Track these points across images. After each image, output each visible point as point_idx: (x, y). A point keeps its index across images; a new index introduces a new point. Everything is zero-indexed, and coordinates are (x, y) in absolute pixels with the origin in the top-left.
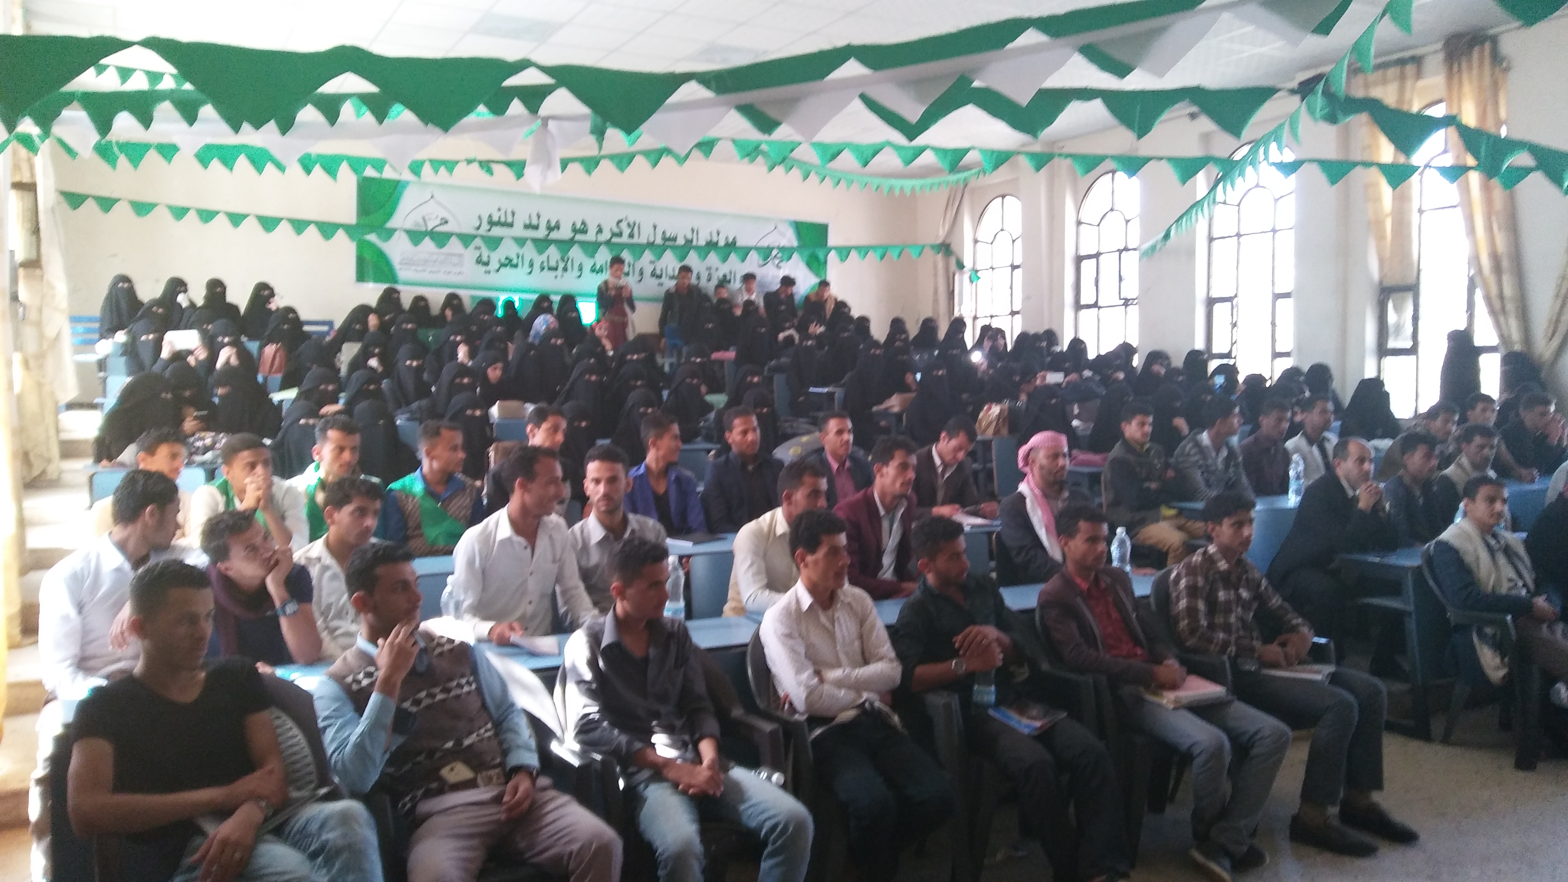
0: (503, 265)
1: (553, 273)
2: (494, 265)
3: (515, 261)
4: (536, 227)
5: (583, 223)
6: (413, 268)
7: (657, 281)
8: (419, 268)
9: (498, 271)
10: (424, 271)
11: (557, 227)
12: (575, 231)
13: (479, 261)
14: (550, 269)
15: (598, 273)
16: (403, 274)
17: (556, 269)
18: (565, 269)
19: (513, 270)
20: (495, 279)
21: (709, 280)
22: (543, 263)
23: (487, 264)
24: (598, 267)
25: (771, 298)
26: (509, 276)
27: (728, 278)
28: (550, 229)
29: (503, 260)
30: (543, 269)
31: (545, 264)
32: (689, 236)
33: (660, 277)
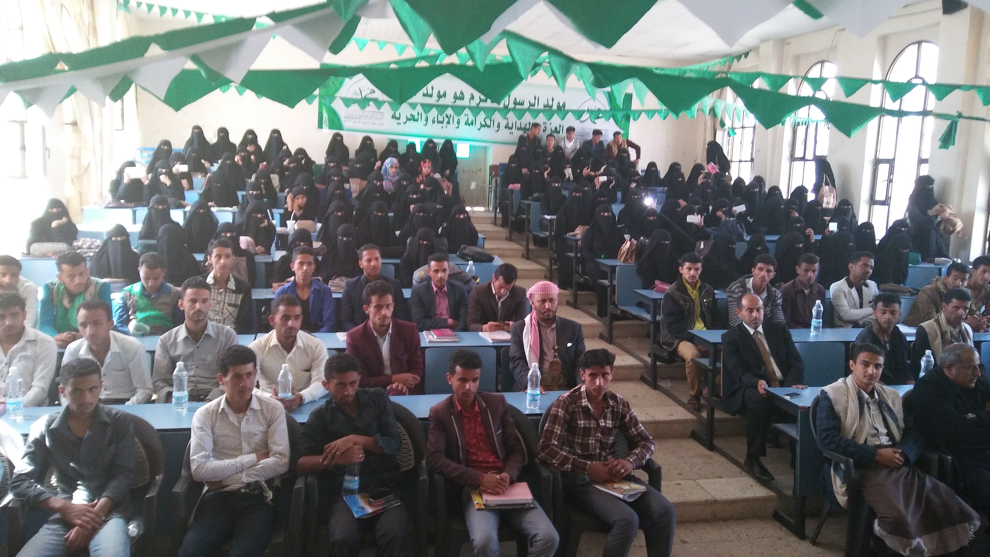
0: (408, 119)
1: (441, 125)
2: (403, 119)
3: (416, 117)
4: (431, 96)
5: (462, 93)
6: (352, 120)
7: (508, 131)
8: (357, 120)
9: (405, 123)
10: (359, 122)
11: (445, 95)
12: (456, 98)
13: (394, 117)
14: (438, 122)
15: (469, 125)
16: (346, 124)
17: (442, 122)
18: (448, 123)
19: (415, 123)
20: (403, 128)
21: (544, 131)
22: (434, 118)
23: (399, 119)
24: (470, 122)
25: (587, 144)
26: (412, 127)
27: (558, 129)
28: (439, 96)
29: (409, 116)
30: (434, 122)
31: (436, 119)
32: (532, 102)
33: (511, 128)
